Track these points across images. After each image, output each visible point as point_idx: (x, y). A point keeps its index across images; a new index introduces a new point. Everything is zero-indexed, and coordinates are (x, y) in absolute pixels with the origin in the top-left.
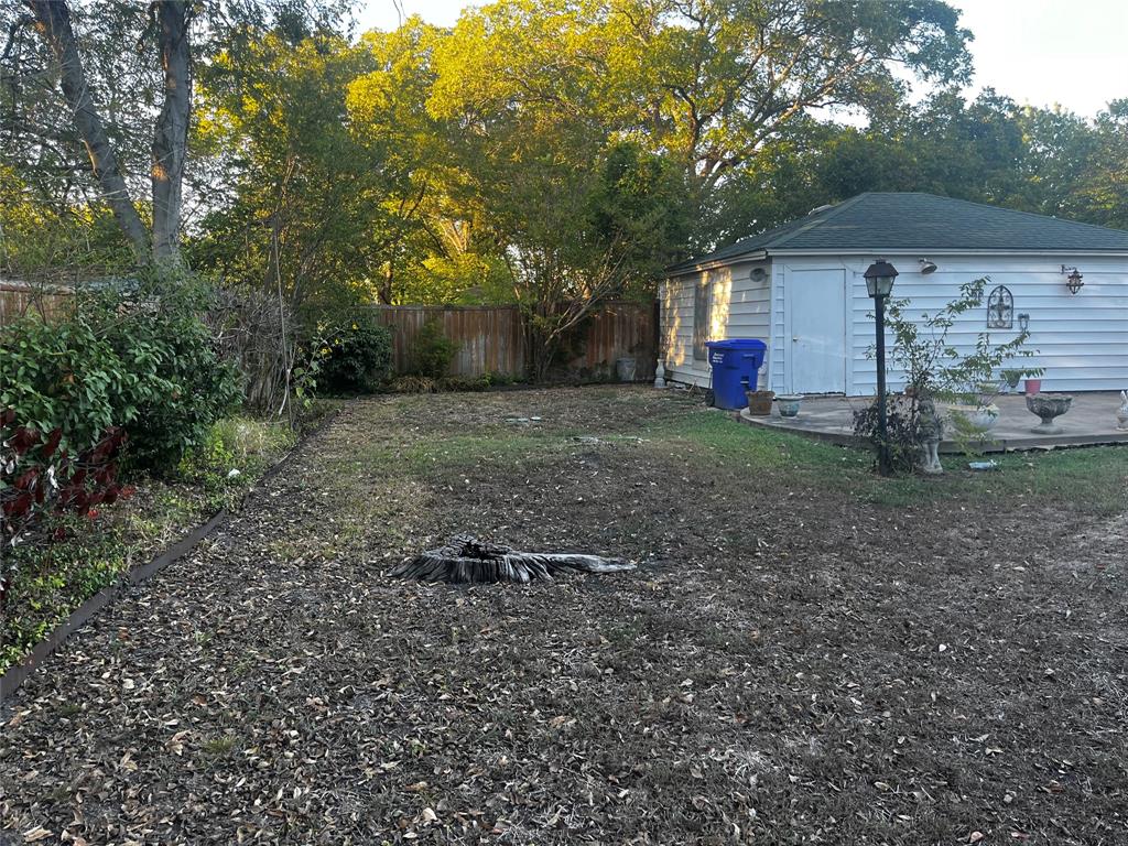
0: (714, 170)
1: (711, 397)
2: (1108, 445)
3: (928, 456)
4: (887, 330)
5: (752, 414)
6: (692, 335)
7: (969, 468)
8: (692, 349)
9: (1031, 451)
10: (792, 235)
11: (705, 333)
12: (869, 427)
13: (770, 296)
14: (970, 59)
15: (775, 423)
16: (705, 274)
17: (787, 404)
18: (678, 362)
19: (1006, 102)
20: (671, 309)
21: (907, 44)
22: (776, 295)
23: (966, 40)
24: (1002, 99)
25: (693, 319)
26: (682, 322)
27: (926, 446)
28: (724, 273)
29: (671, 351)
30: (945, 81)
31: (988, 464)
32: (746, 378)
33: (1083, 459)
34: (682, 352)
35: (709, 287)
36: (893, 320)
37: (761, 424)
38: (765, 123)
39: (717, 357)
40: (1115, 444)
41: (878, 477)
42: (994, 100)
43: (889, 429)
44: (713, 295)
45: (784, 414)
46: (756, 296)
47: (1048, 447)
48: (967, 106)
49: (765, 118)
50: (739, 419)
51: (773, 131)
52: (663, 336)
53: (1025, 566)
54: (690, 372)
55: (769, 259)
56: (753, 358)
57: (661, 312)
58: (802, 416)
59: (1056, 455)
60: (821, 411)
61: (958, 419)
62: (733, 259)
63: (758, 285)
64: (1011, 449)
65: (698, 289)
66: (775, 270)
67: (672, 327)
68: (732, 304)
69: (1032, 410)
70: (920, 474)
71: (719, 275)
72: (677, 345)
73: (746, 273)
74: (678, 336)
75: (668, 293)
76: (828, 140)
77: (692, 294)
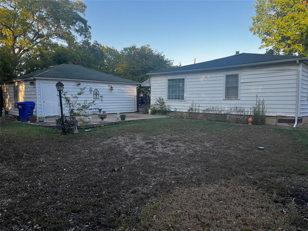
0: (21, 52)
1: (18, 118)
2: (115, 124)
3: (75, 129)
4: (62, 99)
5: (31, 122)
6: (13, 100)
7: (85, 131)
8: (14, 104)
9: (99, 126)
10: (42, 73)
11: (18, 100)
12: (60, 123)
13: (36, 90)
14: (90, 33)
15: (37, 124)
16: (16, 83)
17: (41, 119)
18: (10, 108)
19: (100, 45)
20: (6, 92)
21: (75, 27)
22: (37, 89)
23: (89, 28)
24: (99, 44)
25: (13, 96)
26: (10, 97)
27: (74, 127)
28: (22, 83)
29: (7, 105)
30: (85, 38)
31: (89, 130)
32: (30, 113)
33: (109, 127)
34: (11, 106)
35: (18, 86)
36: (64, 97)
37: (33, 125)
38: (37, 41)
39: (20, 107)
40: (116, 124)
41: (62, 135)
42: (97, 44)
43: (65, 124)
44: (19, 89)
45: (40, 122)
46: (32, 89)
47: (103, 125)
48: (91, 45)
49: (37, 39)
50: (27, 124)
51: (39, 43)
52: (4, 101)
53: (88, 150)
54: (13, 111)
55: (35, 80)
56: (31, 107)
57: (3, 93)
58: (46, 122)
59: (104, 127)
60: (51, 120)
61: (81, 120)
62: (24, 79)
63: (32, 86)
64: (95, 126)
65: (14, 87)
66: (37, 82)
67: (7, 98)
68: (25, 91)
69: (99, 117)
70: (73, 134)
71: (21, 83)
72: (9, 103)
73: (28, 83)
74: (9, 101)
75: (5, 88)
76: (55, 48)
77: (13, 88)
